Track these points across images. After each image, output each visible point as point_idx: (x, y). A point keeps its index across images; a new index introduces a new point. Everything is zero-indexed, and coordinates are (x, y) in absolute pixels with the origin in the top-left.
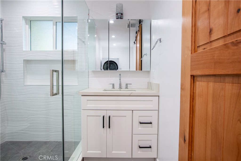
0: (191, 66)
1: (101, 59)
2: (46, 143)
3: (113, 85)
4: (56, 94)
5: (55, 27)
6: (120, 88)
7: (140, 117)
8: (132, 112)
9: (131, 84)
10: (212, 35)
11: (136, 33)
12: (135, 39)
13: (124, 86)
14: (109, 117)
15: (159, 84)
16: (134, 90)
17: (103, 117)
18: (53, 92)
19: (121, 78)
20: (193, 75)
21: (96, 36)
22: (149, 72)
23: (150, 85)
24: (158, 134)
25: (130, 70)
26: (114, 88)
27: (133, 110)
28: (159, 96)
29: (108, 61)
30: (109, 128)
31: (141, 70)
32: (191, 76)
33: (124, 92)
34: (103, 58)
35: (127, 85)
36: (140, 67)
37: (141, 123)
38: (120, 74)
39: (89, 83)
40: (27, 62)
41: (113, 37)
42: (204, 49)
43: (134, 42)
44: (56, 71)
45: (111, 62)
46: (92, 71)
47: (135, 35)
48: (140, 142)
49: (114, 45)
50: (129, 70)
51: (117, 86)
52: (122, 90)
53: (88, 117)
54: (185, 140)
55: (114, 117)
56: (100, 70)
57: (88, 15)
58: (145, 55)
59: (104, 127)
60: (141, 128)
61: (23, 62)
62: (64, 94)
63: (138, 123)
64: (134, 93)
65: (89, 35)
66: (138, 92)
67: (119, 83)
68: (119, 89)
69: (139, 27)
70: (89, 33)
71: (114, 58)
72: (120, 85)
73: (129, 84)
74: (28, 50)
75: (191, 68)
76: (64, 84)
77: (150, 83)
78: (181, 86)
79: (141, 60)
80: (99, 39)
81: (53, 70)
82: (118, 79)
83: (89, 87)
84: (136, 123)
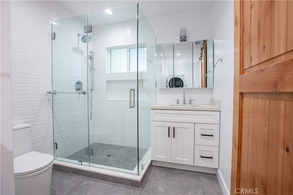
0: (240, 85)
1: (167, 76)
2: (122, 147)
3: (178, 101)
4: (133, 107)
5: (129, 53)
6: (184, 103)
7: (202, 130)
8: (195, 125)
9: (195, 100)
10: (252, 62)
11: (201, 49)
12: (200, 56)
13: (187, 101)
14: (174, 128)
15: (220, 100)
16: (198, 105)
17: (169, 127)
18: (131, 106)
19: (184, 94)
20: (241, 93)
21: (161, 55)
22: (212, 89)
23: (213, 102)
24: (219, 147)
25: (194, 87)
26: (178, 104)
27: (195, 123)
28: (220, 111)
29: (173, 78)
30: (174, 137)
31: (206, 87)
32: (240, 93)
33: (187, 106)
34: (168, 76)
35: (190, 101)
36: (205, 84)
37: (202, 135)
38: (184, 91)
39: (157, 99)
40: (108, 82)
41: (178, 55)
42: (248, 72)
43: (200, 58)
44: (133, 90)
45: (176, 79)
46: (159, 89)
47: (200, 51)
48: (201, 152)
49: (179, 62)
50: (192, 87)
51: (181, 102)
52: (186, 105)
53: (156, 127)
54: (236, 146)
55: (178, 129)
56: (166, 88)
57: (156, 40)
58: (209, 72)
59: (170, 137)
60: (203, 139)
61: (106, 82)
62: (139, 108)
63: (199, 135)
64: (196, 108)
65: (156, 55)
66: (200, 107)
67: (183, 99)
68: (183, 105)
69: (203, 44)
70: (157, 53)
71: (179, 75)
72: (184, 100)
73: (192, 100)
74: (109, 73)
75: (240, 87)
76: (139, 100)
77: (213, 99)
78: (234, 101)
79: (206, 77)
80: (165, 58)
81: (131, 89)
82: (182, 95)
83: (157, 102)
84: (198, 135)
